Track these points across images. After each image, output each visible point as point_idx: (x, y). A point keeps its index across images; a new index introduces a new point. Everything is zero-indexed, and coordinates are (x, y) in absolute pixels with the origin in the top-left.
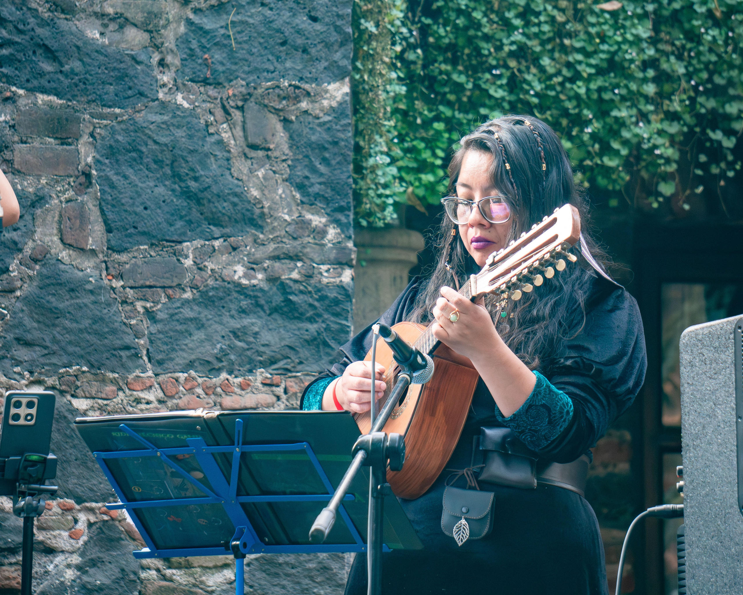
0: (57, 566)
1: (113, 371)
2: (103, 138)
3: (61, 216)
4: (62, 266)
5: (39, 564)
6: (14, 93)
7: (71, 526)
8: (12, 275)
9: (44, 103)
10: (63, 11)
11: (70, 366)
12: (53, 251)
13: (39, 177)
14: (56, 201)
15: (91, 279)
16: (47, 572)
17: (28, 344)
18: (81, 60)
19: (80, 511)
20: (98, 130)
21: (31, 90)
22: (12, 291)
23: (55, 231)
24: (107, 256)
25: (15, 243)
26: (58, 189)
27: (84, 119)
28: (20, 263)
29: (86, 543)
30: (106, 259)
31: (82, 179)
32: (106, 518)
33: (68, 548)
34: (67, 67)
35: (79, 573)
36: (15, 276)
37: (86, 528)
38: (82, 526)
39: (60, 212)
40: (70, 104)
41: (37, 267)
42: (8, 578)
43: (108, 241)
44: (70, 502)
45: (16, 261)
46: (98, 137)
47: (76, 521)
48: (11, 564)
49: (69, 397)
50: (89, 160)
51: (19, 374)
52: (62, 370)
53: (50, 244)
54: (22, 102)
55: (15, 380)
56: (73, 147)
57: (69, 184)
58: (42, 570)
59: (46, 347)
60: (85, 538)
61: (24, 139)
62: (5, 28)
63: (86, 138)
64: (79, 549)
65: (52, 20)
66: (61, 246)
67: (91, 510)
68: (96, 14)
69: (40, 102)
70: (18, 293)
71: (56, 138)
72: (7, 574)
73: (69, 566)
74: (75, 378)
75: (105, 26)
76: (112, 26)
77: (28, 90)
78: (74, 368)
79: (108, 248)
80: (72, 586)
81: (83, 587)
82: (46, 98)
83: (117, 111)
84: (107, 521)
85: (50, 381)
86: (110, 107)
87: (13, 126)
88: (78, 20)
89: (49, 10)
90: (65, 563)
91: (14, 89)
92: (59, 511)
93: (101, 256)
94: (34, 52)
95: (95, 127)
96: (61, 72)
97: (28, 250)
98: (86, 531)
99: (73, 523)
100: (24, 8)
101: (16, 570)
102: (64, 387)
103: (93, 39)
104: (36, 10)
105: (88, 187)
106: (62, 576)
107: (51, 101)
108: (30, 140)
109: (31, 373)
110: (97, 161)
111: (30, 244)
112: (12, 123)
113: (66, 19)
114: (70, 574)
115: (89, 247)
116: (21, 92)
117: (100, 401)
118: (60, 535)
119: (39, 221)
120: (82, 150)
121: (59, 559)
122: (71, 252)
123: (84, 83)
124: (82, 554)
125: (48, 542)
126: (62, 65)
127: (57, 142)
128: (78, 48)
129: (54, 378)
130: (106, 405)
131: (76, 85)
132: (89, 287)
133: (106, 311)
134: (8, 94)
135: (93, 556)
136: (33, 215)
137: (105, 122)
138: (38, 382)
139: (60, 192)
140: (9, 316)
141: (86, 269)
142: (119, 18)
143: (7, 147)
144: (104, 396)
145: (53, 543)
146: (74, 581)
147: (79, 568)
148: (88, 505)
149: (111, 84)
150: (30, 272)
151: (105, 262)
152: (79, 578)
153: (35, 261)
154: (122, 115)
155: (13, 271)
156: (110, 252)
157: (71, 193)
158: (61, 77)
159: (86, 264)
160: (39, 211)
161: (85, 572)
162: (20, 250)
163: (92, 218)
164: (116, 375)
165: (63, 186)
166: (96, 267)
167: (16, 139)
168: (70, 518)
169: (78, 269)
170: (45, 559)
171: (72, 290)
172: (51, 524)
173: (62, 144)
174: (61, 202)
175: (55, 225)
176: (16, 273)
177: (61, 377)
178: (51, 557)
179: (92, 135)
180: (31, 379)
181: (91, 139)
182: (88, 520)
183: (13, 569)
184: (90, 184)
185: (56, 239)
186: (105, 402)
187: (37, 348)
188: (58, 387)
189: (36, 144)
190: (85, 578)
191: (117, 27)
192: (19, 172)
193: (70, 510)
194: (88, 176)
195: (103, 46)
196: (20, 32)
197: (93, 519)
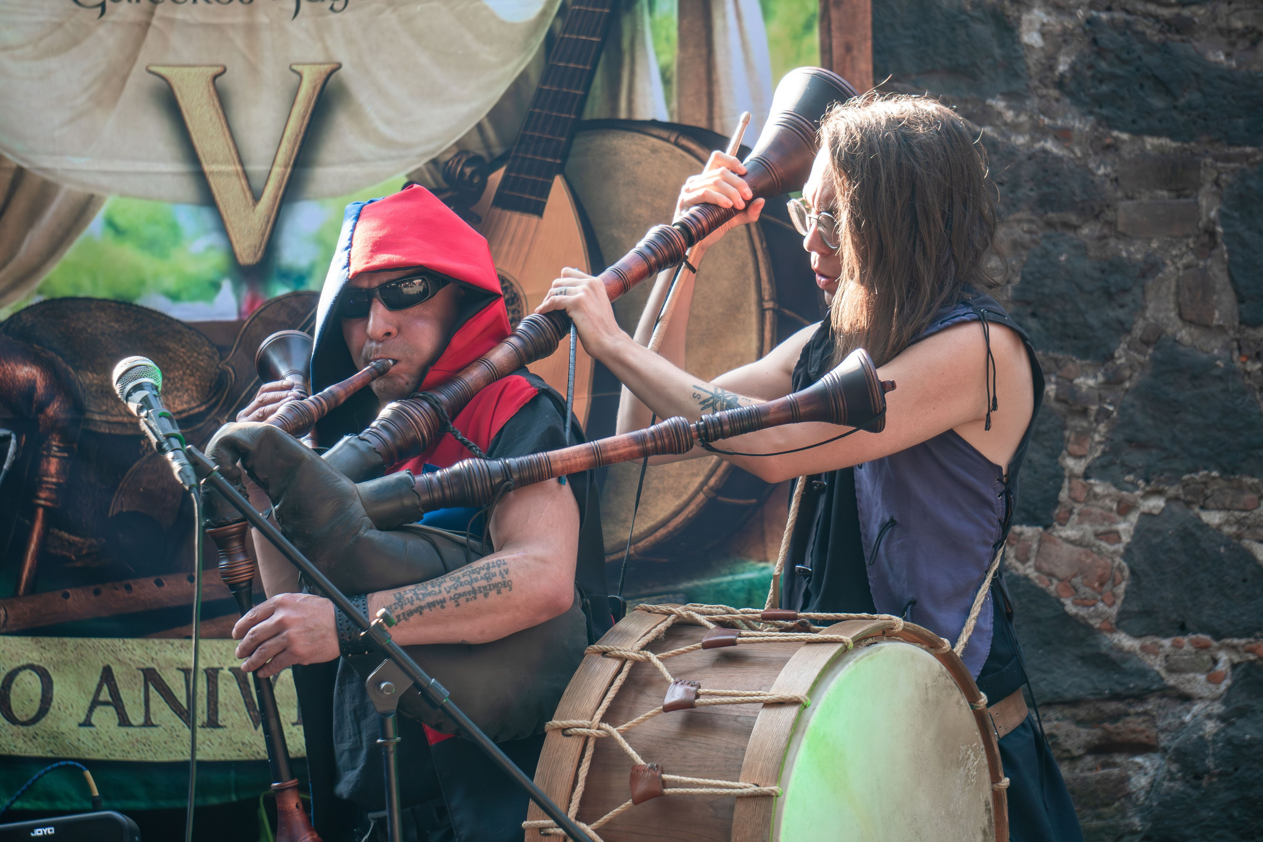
0: (1194, 716)
1: (1252, 475)
2: (1230, 185)
3: (1178, 286)
4: (1182, 349)
5: (1173, 714)
6: (1116, 139)
7: (1208, 667)
8: (1118, 362)
9: (1154, 147)
10: (1178, 32)
11: (1196, 471)
12: (1170, 330)
13: (1149, 240)
14: (1172, 269)
15: (1218, 362)
16: (1183, 723)
17: (1141, 446)
18: (1200, 90)
19: (1220, 648)
20: (1224, 177)
21: (1138, 133)
22: (1121, 382)
23: (1172, 306)
24: (1239, 331)
25: (1121, 323)
26: (1174, 253)
27: (1205, 165)
28: (1129, 347)
29: (1229, 689)
30: (1238, 336)
31: (1205, 239)
32: (1252, 657)
33: (1206, 693)
34: (1182, 101)
35: (1222, 725)
36: (1122, 364)
37: (1229, 670)
38: (1223, 666)
39: (1178, 282)
40: (1186, 146)
41: (1150, 351)
42: (1134, 731)
43: (1240, 314)
44: (1205, 638)
45: (1123, 346)
46: (1223, 184)
47: (1215, 662)
48: (1138, 714)
49: (1197, 510)
50: (1213, 214)
51: (1132, 483)
52: (1186, 477)
53: (1165, 320)
54: (1125, 151)
55: (1127, 490)
56: (1191, 200)
57: (1187, 246)
58: (1177, 722)
59: (1164, 449)
60: (1227, 682)
61: (1130, 194)
62: (1105, 59)
63: (1208, 187)
64: (1221, 695)
65: (1164, 44)
66: (1180, 323)
67: (1234, 648)
68: (1220, 31)
69: (1149, 147)
70: (1127, 385)
71: (1170, 190)
72: (1132, 726)
73: (1209, 717)
74: (1203, 486)
75: (1233, 44)
76: (1242, 44)
77: (1132, 132)
78: (1202, 473)
79: (1241, 323)
80: (1214, 742)
81: (1229, 741)
82: (1156, 141)
83: (1249, 150)
84: (1254, 661)
85: (1172, 491)
86: (1239, 145)
87: (1116, 180)
88: (1198, 40)
89: (1160, 31)
90: (1204, 713)
91: (1115, 133)
92: (1192, 649)
93: (1231, 332)
94: (1142, 86)
95: (1220, 173)
96: (1175, 107)
97: (1138, 332)
98: (1230, 673)
99: (1211, 665)
100: (1129, 33)
101: (1144, 721)
102: (1189, 498)
103: (1216, 63)
104: (1144, 33)
105: (1212, 248)
106: (1201, 729)
107: (1162, 144)
108: (1137, 195)
109: (1148, 481)
110: (1222, 215)
111: (1141, 323)
112: (1113, 175)
113: (1183, 41)
114: (1210, 727)
115: (1215, 322)
116: (1125, 136)
117: (1237, 513)
118: (1194, 678)
119: (1151, 295)
120: (1204, 202)
121: (1197, 708)
122: (1193, 330)
123: (1205, 119)
124: (1226, 702)
125: (1182, 687)
126: (1175, 98)
127: (1173, 194)
128: (1197, 75)
129: (1176, 487)
130: (1245, 518)
131: (1194, 123)
132: (1216, 372)
133: (1239, 401)
134: (1108, 141)
135: (1240, 704)
136: (1143, 287)
137: (1232, 165)
138: (1158, 493)
139: (1176, 256)
140: (1115, 414)
141: (1212, 350)
142: (1251, 32)
143: (1108, 206)
144: (1241, 506)
145: (1187, 688)
146: (1216, 734)
147: (1221, 718)
148: (1228, 641)
149: (1240, 117)
150: (1141, 358)
151: (1238, 340)
152: (1223, 730)
153: (1147, 343)
154: (1254, 155)
155: (1120, 357)
156: (1243, 327)
157: (1189, 258)
158: (1175, 114)
159: (1213, 343)
160: (1150, 283)
161: (1232, 724)
162: (1129, 331)
163: (1218, 287)
164: (1256, 480)
165: (1180, 249)
166: (1226, 347)
167: (1120, 194)
168: (1206, 657)
169: (1202, 350)
170: (1180, 708)
171: (1194, 377)
172: (1182, 665)
173: (1179, 197)
174: (1178, 269)
175: (1172, 298)
176: (1123, 360)
177: (1185, 485)
178: (1187, 705)
179: (1216, 183)
180: (1148, 489)
181: (1215, 189)
182: (1231, 660)
183: (1140, 720)
184: (1215, 245)
185: (1172, 314)
186: (1244, 514)
187: (1154, 451)
188: (1182, 497)
189: (1145, 198)
190: (1231, 732)
191: (1247, 44)
192: (1124, 235)
193: (1206, 647)
194: (1212, 234)
195: (1230, 70)
196: (1124, 62)
197: (1236, 659)
